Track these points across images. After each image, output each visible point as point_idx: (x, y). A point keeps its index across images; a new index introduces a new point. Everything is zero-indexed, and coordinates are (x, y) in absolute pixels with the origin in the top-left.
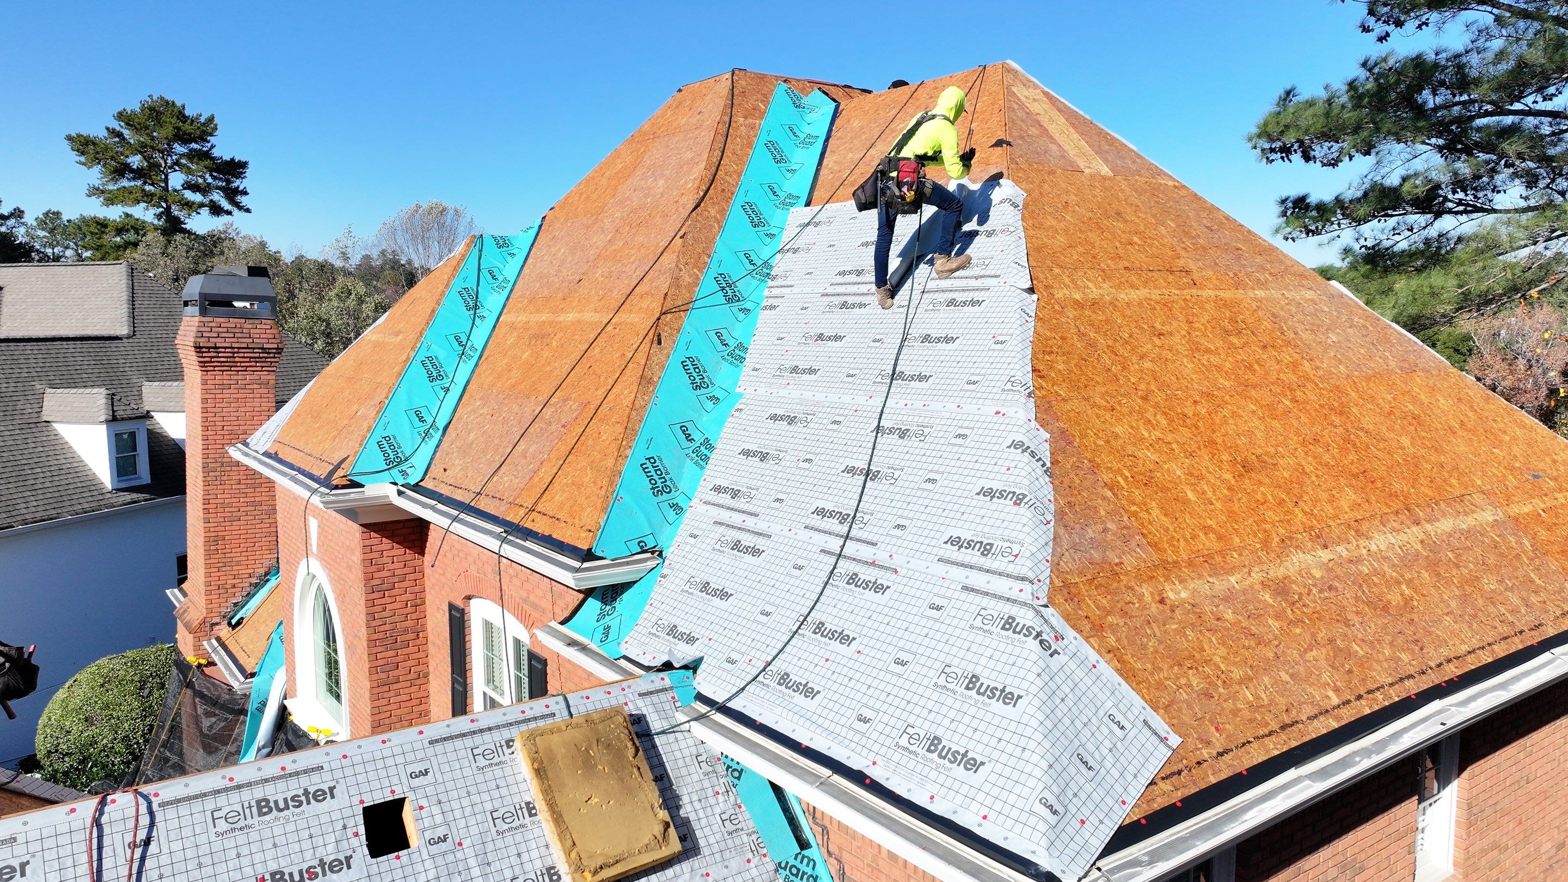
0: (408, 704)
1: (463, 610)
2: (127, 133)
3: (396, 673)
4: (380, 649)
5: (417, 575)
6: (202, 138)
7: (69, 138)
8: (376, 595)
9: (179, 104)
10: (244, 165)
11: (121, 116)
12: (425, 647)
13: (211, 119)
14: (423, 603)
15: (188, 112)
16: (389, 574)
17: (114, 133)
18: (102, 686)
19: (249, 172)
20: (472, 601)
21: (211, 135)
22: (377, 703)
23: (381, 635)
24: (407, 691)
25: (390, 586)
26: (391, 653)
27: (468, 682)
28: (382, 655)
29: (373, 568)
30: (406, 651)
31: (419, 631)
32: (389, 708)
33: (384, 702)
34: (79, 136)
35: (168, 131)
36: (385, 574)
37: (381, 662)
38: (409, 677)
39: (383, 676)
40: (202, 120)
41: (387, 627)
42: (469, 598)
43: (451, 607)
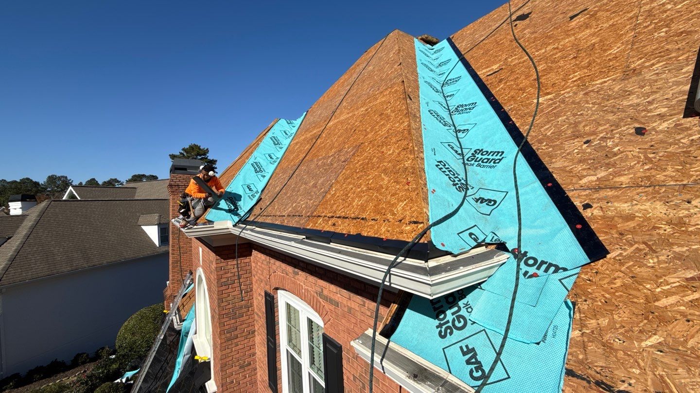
0: (243, 350)
1: (273, 296)
2: (185, 153)
3: (236, 333)
4: (227, 319)
5: (248, 275)
6: (205, 154)
7: (170, 155)
8: (224, 288)
9: (199, 145)
10: (216, 161)
11: (183, 149)
12: (253, 316)
13: (207, 149)
14: (252, 290)
15: (201, 148)
16: (232, 275)
17: (181, 153)
18: (140, 320)
19: (217, 163)
20: (279, 291)
21: (207, 153)
22: (224, 352)
23: (227, 311)
24: (242, 343)
25: (232, 282)
26: (233, 321)
27: (277, 342)
28: (228, 323)
29: (222, 272)
30: (242, 319)
31: (249, 306)
32: (232, 354)
33: (229, 351)
34: (173, 154)
35: (195, 153)
36: (229, 275)
37: (227, 327)
38: (244, 334)
39: (228, 335)
40: (205, 149)
41: (230, 306)
42: (277, 289)
43: (267, 294)
